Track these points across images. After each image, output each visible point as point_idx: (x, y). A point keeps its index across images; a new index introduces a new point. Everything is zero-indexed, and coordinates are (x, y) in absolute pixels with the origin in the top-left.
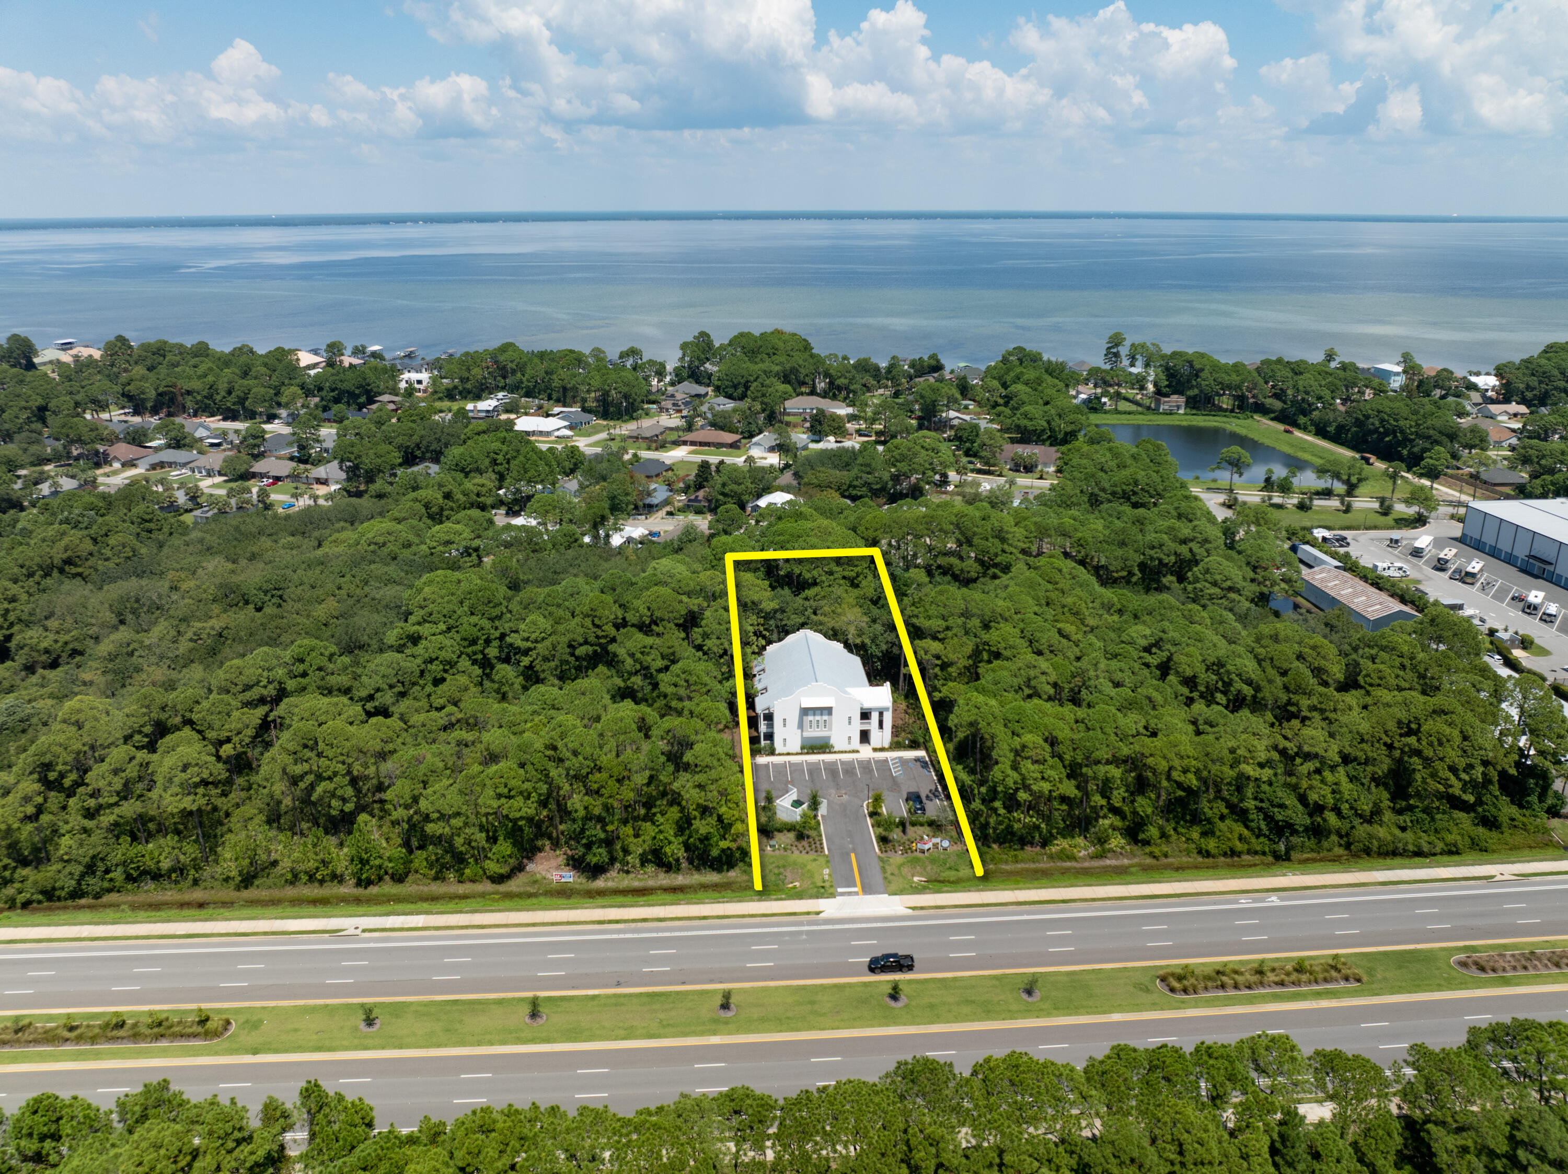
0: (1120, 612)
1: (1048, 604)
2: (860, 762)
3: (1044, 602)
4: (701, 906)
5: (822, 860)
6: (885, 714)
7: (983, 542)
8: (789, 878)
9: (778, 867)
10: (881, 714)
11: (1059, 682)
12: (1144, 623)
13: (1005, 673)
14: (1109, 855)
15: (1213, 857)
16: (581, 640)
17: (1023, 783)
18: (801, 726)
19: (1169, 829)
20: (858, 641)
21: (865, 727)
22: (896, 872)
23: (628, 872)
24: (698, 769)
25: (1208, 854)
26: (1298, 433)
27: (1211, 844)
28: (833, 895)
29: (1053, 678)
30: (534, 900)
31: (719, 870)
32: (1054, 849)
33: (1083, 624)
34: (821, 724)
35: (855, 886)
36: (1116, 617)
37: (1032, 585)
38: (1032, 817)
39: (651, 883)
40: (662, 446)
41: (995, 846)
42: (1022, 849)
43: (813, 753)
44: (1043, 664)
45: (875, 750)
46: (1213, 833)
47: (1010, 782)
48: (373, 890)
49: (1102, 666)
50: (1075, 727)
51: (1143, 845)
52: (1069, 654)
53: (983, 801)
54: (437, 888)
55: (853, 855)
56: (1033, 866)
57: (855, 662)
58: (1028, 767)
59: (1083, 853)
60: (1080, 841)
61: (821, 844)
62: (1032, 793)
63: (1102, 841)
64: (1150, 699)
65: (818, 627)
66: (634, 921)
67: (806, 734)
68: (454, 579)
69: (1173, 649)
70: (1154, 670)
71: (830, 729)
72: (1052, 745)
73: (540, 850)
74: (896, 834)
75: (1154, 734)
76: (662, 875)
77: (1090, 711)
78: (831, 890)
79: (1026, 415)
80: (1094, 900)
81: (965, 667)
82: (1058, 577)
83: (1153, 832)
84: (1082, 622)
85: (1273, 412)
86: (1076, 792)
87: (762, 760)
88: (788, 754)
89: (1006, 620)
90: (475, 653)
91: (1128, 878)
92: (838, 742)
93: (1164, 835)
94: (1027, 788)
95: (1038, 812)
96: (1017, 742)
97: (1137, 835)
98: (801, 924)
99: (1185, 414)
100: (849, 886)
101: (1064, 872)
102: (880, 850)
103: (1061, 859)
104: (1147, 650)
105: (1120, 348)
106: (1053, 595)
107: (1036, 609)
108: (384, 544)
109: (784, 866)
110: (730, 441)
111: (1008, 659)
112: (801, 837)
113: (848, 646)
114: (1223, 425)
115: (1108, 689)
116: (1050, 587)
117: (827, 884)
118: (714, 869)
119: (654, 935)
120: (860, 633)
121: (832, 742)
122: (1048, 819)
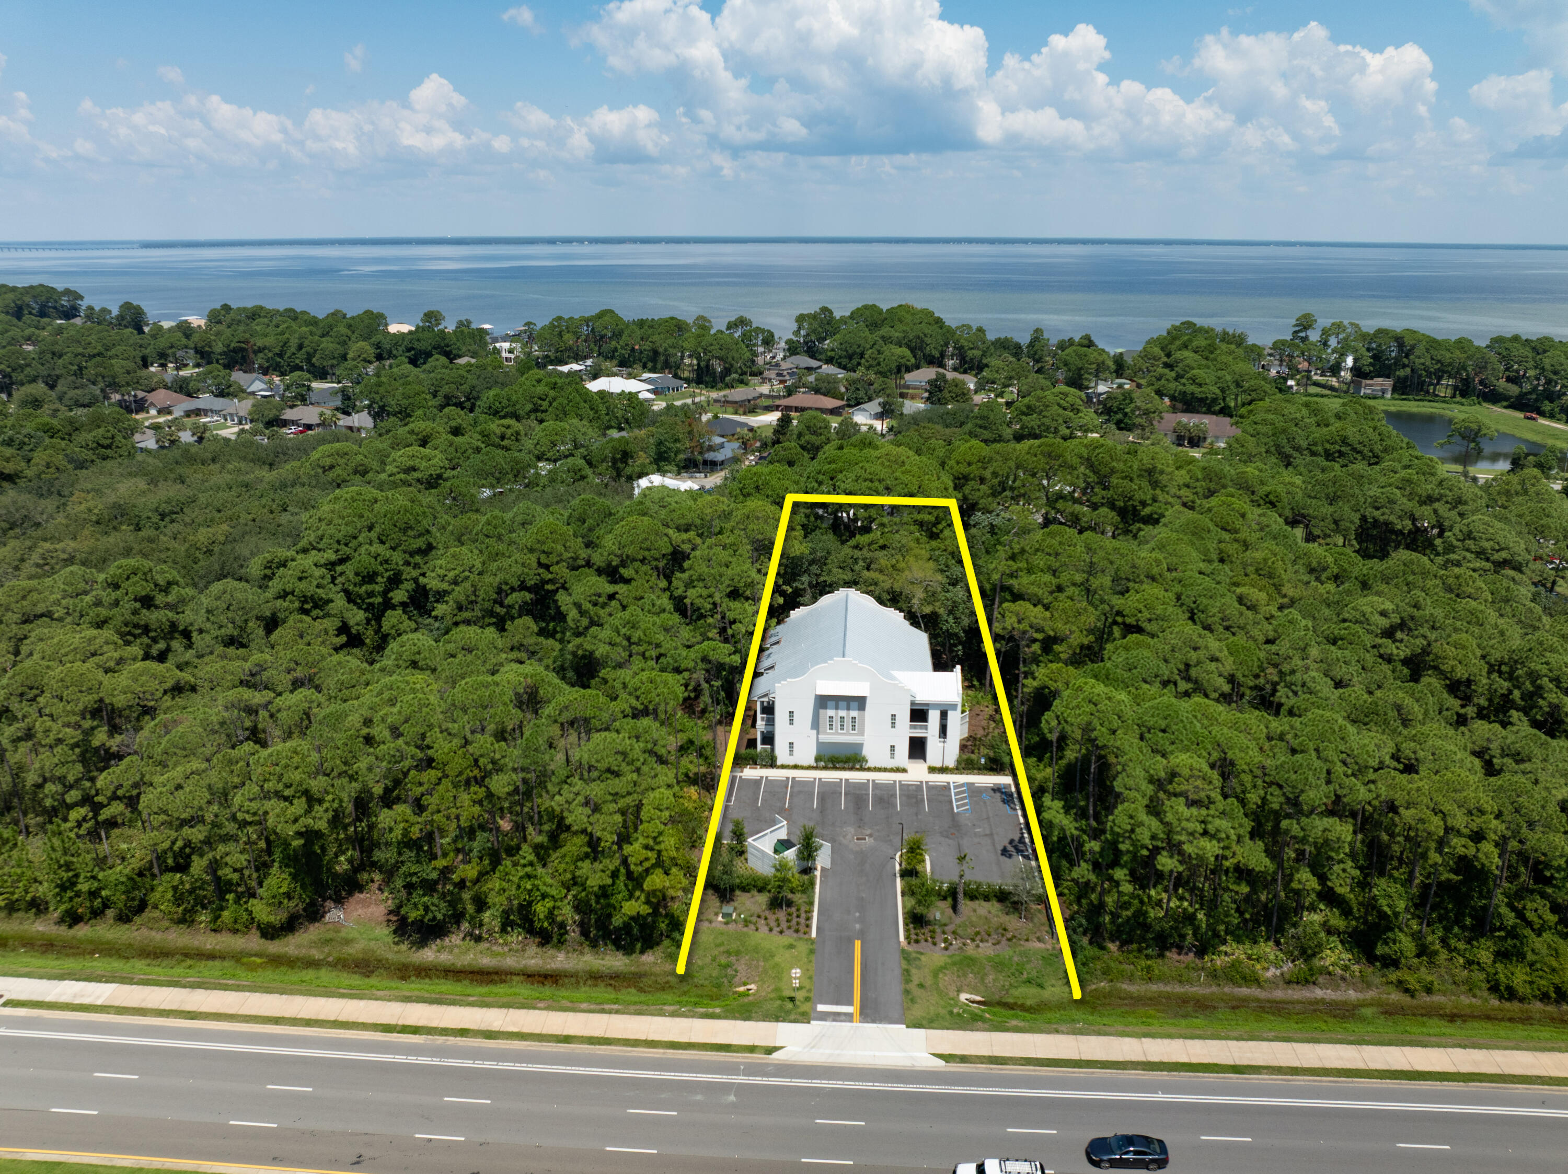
0: (1336, 578)
1: (1222, 561)
2: (904, 787)
3: (1215, 557)
4: (570, 1016)
5: (802, 948)
6: (951, 714)
7: (1126, 482)
8: (741, 976)
9: (728, 953)
10: (944, 715)
11: (1239, 675)
12: (1378, 594)
13: (1146, 653)
14: (1321, 980)
15: (1522, 1000)
16: (516, 583)
17: (1169, 840)
18: (816, 725)
19: (1433, 939)
20: (927, 610)
21: (918, 733)
22: (929, 982)
23: (478, 939)
24: (595, 774)
25: (1511, 994)
26: (1542, 421)
27: (1519, 976)
28: (805, 1018)
29: (1229, 665)
30: (309, 974)
31: (628, 950)
32: (1220, 961)
33: (1279, 591)
34: (848, 723)
35: (850, 1003)
36: (1331, 586)
37: (1197, 532)
38: (1181, 899)
39: (510, 962)
40: (752, 411)
41: (1112, 947)
42: (1161, 956)
43: (835, 768)
44: (1213, 644)
45: (932, 770)
46: (1521, 957)
47: (1143, 836)
48: (82, 931)
49: (1314, 652)
50: (1267, 746)
51: (1385, 966)
52: (1255, 632)
53: (1096, 866)
54: (178, 937)
55: (858, 944)
56: (1178, 989)
57: (920, 640)
58: (1177, 809)
59: (1272, 972)
60: (1268, 949)
61: (809, 919)
62: (1185, 858)
63: (1307, 953)
64: (1398, 708)
65: (869, 589)
66: (445, 1032)
67: (824, 738)
68: (368, 497)
69: (1432, 636)
70: (1399, 667)
71: (862, 733)
72: (1224, 776)
73: (360, 888)
74: (939, 911)
75: (1410, 769)
76: (533, 949)
77: (1296, 721)
78: (805, 1007)
79: (1193, 380)
80: (1295, 1071)
81: (1082, 647)
82: (1239, 523)
83: (1405, 944)
84: (1278, 587)
85: (1506, 398)
86: (1267, 861)
87: (749, 773)
88: (796, 767)
89: (1153, 579)
90: (371, 594)
91: (1360, 1029)
92: (875, 754)
93: (1423, 951)
94: (1175, 848)
95: (1192, 890)
96: (1160, 766)
97: (1373, 946)
98: (732, 1069)
99: (1393, 399)
100: (838, 1003)
101: (1237, 1005)
102: (907, 937)
103: (1231, 980)
104: (1389, 633)
105: (1309, 333)
106: (1232, 549)
107: (1202, 566)
108: (332, 467)
109: (738, 953)
110: (830, 406)
111: (1153, 636)
112: (776, 903)
113: (913, 619)
114: (1442, 411)
115: (1325, 687)
116: (1226, 536)
117: (800, 996)
118: (618, 947)
119: (468, 1064)
120: (931, 597)
121: (866, 752)
122: (1212, 906)
